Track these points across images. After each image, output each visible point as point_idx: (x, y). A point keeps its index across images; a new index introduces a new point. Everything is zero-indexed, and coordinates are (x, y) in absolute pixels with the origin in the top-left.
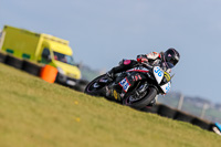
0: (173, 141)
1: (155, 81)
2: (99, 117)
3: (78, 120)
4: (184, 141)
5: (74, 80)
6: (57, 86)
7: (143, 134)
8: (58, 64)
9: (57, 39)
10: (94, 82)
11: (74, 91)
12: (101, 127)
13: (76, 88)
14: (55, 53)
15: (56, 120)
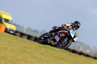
0: (57, 57)
1: (71, 37)
2: (24, 47)
3: (15, 48)
4: (61, 57)
5: (13, 31)
6: (5, 33)
7: (43, 54)
8: (6, 24)
9: (5, 13)
10: (41, 36)
11: (13, 36)
12: (25, 51)
13: (14, 34)
14: (5, 19)
15: (5, 48)
